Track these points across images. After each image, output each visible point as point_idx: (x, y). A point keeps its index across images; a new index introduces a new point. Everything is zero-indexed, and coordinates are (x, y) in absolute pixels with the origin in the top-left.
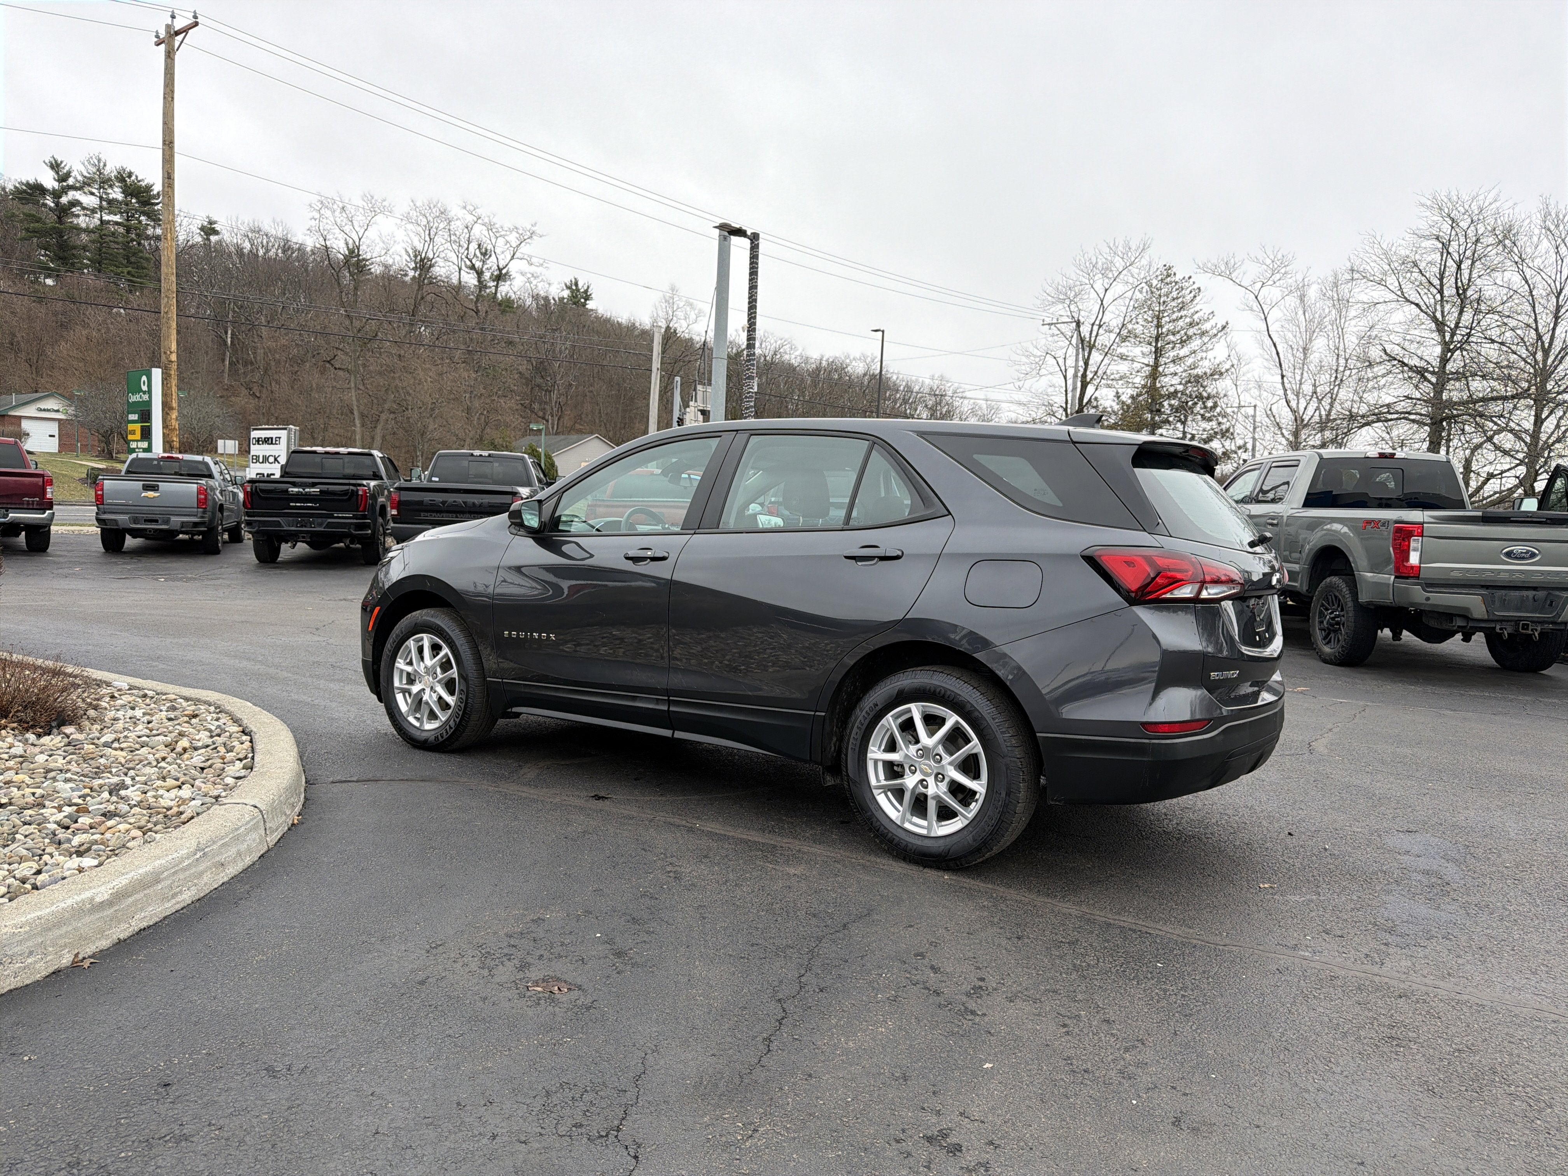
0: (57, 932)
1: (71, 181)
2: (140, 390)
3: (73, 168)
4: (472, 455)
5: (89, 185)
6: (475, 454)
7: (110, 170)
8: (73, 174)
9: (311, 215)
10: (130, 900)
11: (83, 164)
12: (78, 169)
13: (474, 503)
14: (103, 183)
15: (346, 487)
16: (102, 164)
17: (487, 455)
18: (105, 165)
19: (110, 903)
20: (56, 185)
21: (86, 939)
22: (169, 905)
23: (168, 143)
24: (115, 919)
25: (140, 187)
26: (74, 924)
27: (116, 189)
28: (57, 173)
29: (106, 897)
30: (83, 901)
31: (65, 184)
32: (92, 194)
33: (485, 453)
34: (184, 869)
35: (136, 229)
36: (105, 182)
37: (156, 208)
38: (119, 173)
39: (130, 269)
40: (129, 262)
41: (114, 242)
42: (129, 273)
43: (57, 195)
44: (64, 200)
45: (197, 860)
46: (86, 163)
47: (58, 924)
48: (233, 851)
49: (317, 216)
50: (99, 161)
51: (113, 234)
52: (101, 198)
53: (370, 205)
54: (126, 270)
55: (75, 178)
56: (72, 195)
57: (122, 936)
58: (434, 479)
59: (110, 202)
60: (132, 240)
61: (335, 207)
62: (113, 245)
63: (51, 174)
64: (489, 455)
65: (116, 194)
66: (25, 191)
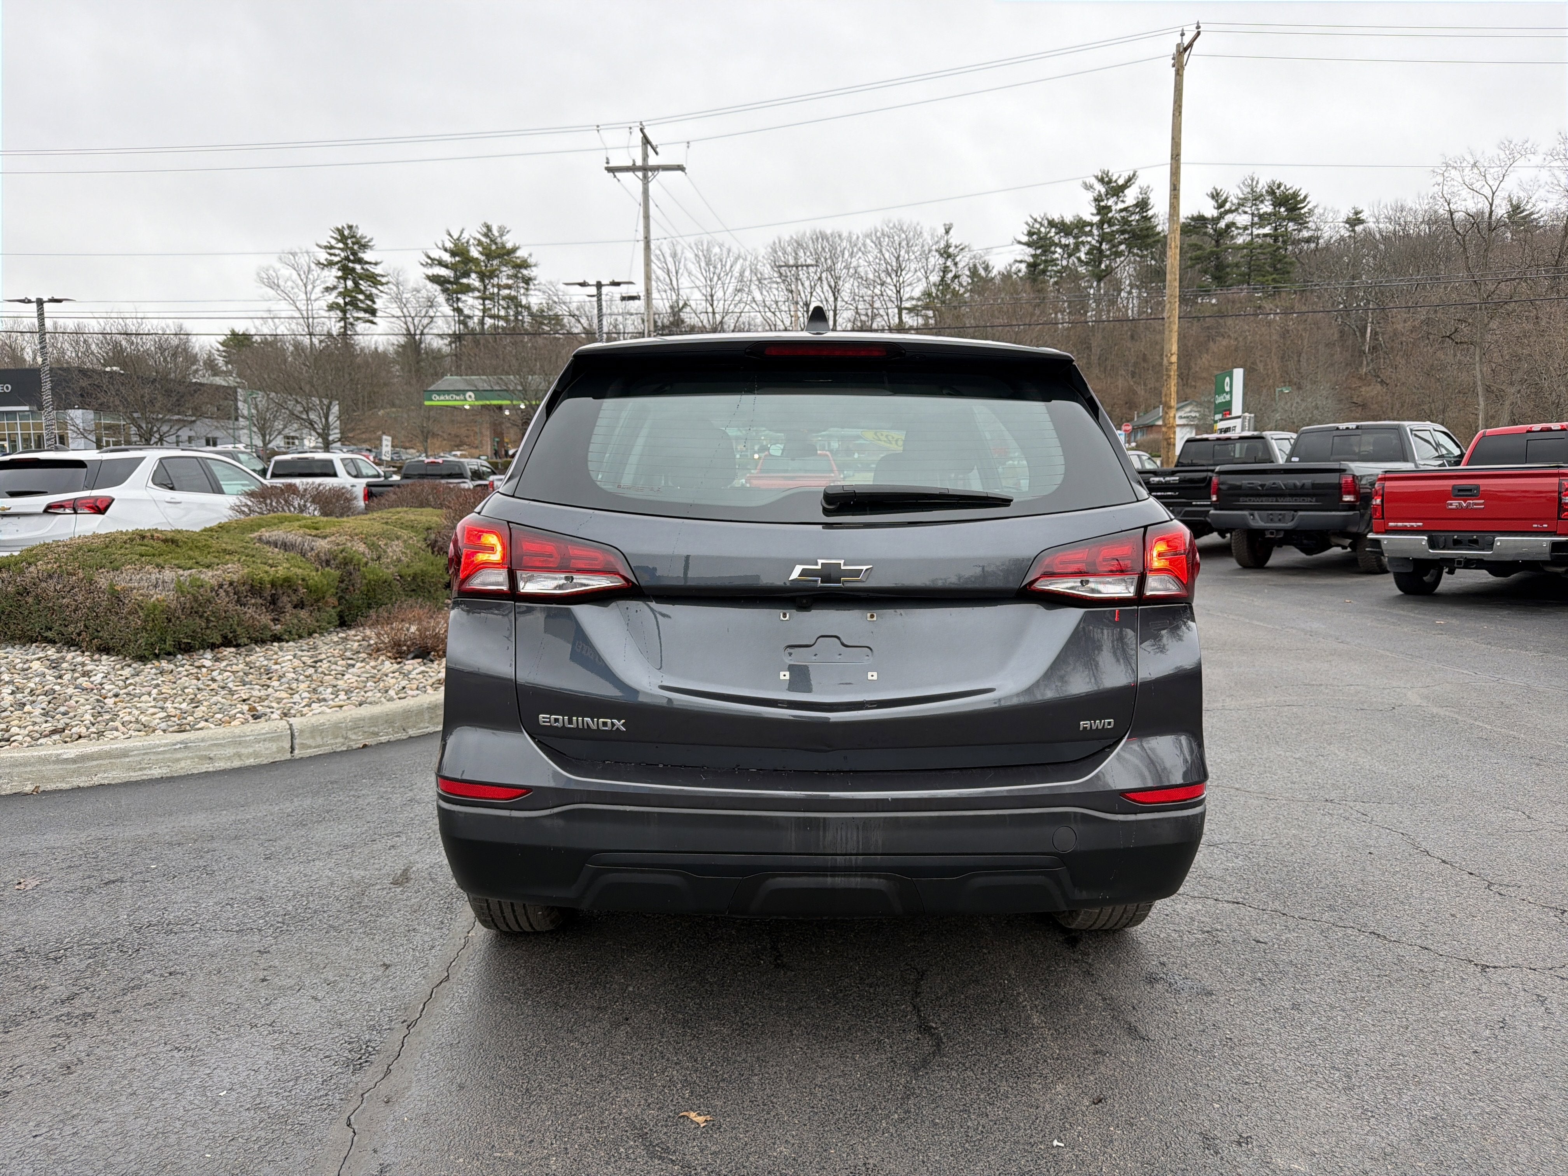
0: (22, 769)
1: (1228, 206)
2: (1224, 392)
3: (1231, 193)
4: (1338, 429)
5: (1243, 205)
6: (1341, 427)
7: (1262, 186)
8: (1229, 199)
9: (1434, 181)
10: (95, 763)
11: (1239, 187)
12: (1234, 192)
13: (1295, 485)
14: (1255, 200)
15: (1204, 474)
16: (1254, 183)
17: (1354, 427)
18: (1257, 182)
19: (74, 761)
20: (1215, 213)
21: (50, 780)
22: (132, 774)
23: (1176, 157)
24: (78, 773)
25: (1288, 196)
26: (40, 768)
27: (1267, 203)
28: (1217, 201)
29: (72, 756)
30: (51, 754)
31: (1222, 210)
32: (1245, 213)
33: (1352, 425)
34: (159, 753)
35: (1282, 236)
36: (1258, 199)
37: (1302, 211)
38: (1269, 187)
39: (1274, 276)
40: (1276, 269)
41: (1262, 253)
42: (1274, 280)
43: (1216, 220)
44: (1222, 224)
45: (175, 749)
46: (1241, 186)
47: (25, 765)
48: (230, 751)
49: (1440, 179)
50: (1252, 181)
51: (1261, 246)
52: (1253, 214)
53: (1507, 152)
54: (1270, 278)
55: (1231, 202)
56: (1229, 218)
57: (81, 785)
58: (1294, 459)
59: (1261, 216)
60: (1279, 248)
61: (1464, 164)
62: (1262, 257)
63: (1213, 203)
64: (1357, 427)
65: (1266, 207)
66: (1190, 225)
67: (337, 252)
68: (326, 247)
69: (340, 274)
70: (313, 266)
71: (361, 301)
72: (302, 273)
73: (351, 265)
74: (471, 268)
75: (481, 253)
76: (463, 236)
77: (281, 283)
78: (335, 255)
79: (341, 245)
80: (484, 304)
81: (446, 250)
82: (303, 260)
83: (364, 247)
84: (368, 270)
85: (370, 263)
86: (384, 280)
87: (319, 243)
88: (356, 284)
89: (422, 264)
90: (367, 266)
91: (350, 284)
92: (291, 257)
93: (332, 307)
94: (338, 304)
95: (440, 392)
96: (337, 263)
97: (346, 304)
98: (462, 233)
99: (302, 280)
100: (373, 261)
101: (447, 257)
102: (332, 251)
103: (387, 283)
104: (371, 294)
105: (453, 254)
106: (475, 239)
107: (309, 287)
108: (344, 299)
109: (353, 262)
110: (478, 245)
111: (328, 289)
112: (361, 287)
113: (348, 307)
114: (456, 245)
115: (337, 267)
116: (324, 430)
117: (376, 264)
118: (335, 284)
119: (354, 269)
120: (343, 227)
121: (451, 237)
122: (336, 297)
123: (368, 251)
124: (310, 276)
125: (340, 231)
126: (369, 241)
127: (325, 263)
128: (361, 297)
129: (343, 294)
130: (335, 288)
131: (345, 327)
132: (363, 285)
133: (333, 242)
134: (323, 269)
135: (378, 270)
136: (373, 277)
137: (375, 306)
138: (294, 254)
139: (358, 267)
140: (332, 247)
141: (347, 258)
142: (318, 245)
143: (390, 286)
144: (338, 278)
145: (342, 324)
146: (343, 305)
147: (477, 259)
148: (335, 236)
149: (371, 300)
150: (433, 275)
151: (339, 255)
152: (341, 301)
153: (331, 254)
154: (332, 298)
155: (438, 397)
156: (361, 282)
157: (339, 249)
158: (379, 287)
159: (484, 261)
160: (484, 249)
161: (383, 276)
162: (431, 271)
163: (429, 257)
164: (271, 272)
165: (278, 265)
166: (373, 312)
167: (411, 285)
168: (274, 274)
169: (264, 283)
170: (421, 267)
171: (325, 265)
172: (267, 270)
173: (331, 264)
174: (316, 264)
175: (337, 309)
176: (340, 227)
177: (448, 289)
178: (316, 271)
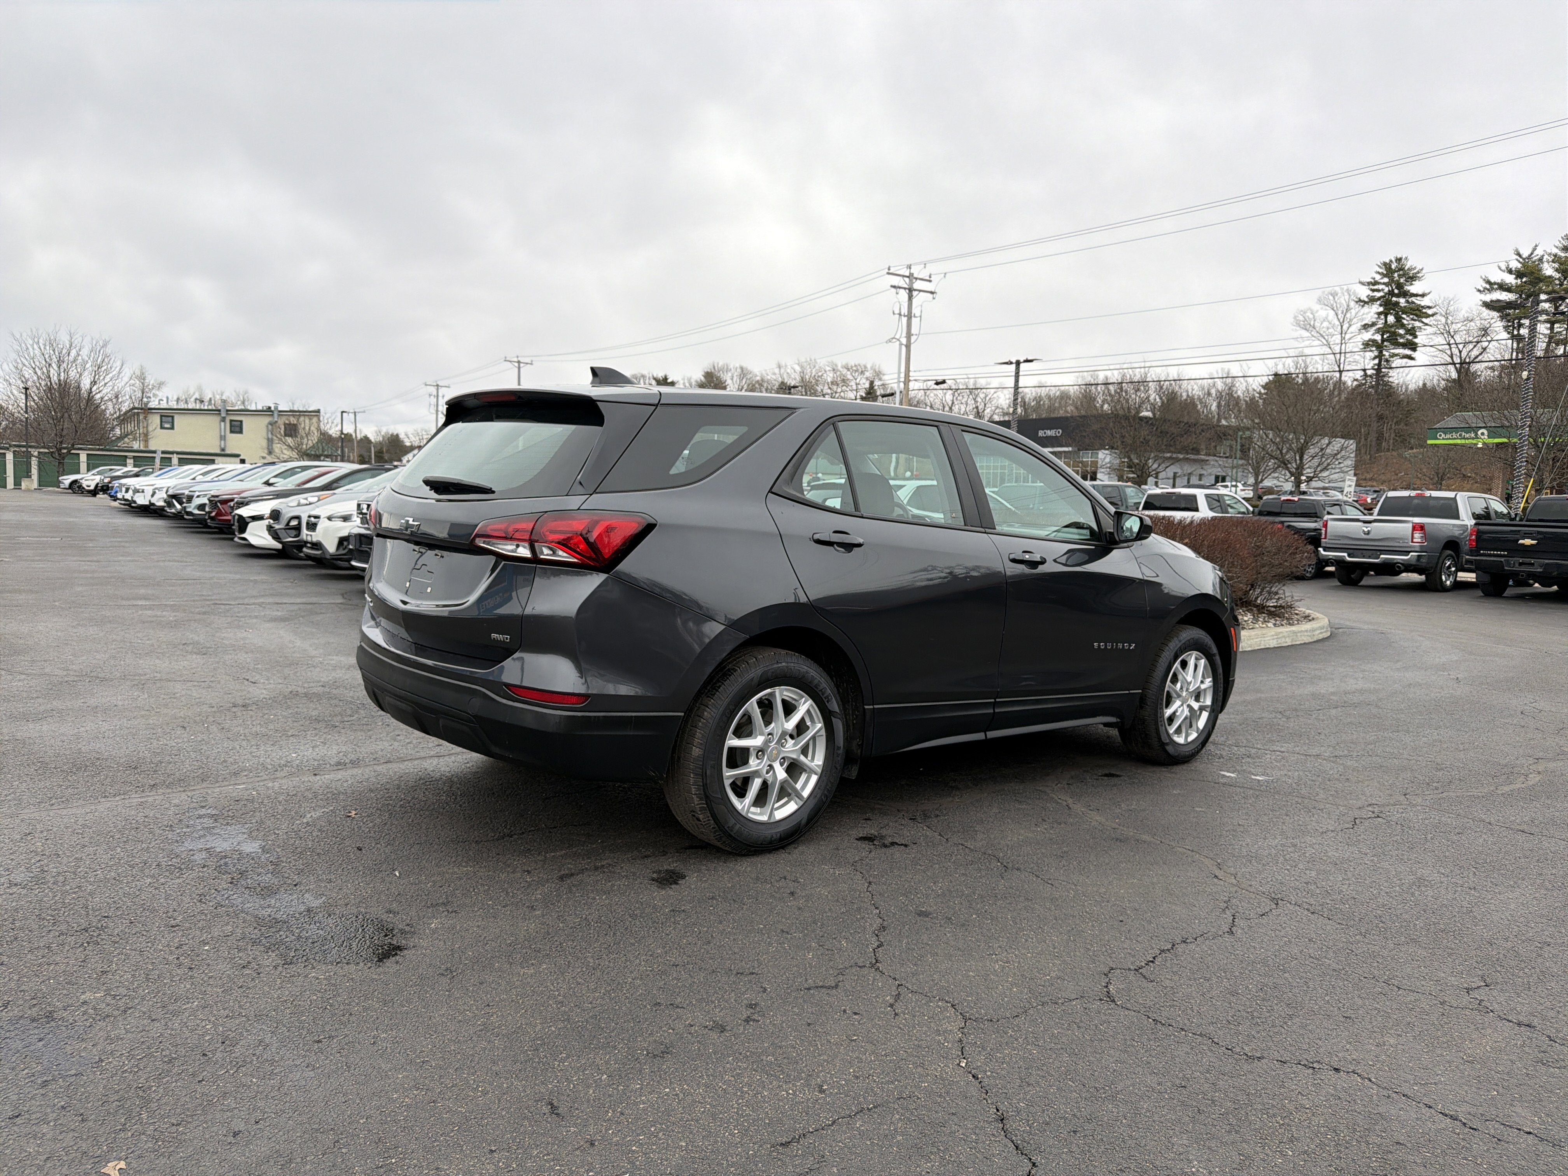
67: (1381, 287)
68: (1369, 284)
69: (1381, 309)
70: (1352, 304)
71: (1401, 336)
72: (1340, 312)
73: (1394, 299)
74: (1540, 289)
75: (1557, 270)
76: (1536, 253)
77: (1317, 324)
78: (1378, 291)
79: (1386, 280)
80: (1552, 328)
81: (1510, 272)
82: (1343, 300)
83: (1412, 278)
84: (1413, 303)
85: (1416, 295)
86: (1430, 312)
87: (1362, 280)
88: (1398, 319)
89: (1479, 291)
90: (1413, 299)
91: (1391, 319)
92: (1331, 298)
93: (1367, 345)
94: (1374, 341)
95: (1447, 430)
96: (1379, 299)
97: (1383, 340)
98: (1534, 249)
99: (1339, 320)
100: (1420, 293)
101: (1510, 279)
102: (1376, 287)
103: (1433, 315)
104: (1413, 328)
105: (1519, 274)
106: (1550, 254)
107: (1345, 327)
108: (1382, 335)
109: (1398, 296)
110: (1553, 261)
111: (1366, 327)
112: (1405, 322)
113: (1385, 343)
114: (1524, 265)
115: (1378, 303)
116: (1297, 469)
117: (1423, 295)
118: (1374, 320)
119: (1397, 303)
120: (1391, 261)
121: (1520, 256)
122: (1373, 335)
123: (1416, 283)
124: (1348, 315)
125: (1387, 266)
126: (1418, 272)
127: (1366, 300)
128: (1402, 331)
129: (1380, 331)
130: (1374, 324)
131: (1379, 364)
132: (1406, 320)
133: (1378, 277)
134: (1363, 306)
135: (1425, 302)
136: (1418, 310)
137: (1416, 340)
138: (1334, 295)
139: (1402, 301)
140: (1376, 283)
141: (1391, 293)
142: (1361, 283)
143: (1438, 317)
144: (1379, 314)
145: (1376, 361)
146: (1380, 342)
147: (1550, 277)
148: (1381, 271)
149: (1411, 335)
150: (1492, 301)
151: (1383, 290)
152: (1378, 337)
153: (1373, 291)
154: (1368, 336)
155: (1443, 435)
156: (1404, 316)
157: (1384, 284)
158: (1424, 320)
159: (1559, 279)
160: (1561, 264)
161: (1429, 307)
162: (1488, 298)
163: (1489, 282)
164: (1309, 314)
165: (1316, 307)
166: (1413, 347)
167: (1463, 314)
168: (1311, 316)
169: (1299, 326)
170: (1478, 293)
171: (1365, 302)
172: (1305, 313)
173: (1372, 300)
174: (1357, 302)
175: (1372, 346)
176: (1388, 261)
177: (1509, 315)
178: (1355, 308)
